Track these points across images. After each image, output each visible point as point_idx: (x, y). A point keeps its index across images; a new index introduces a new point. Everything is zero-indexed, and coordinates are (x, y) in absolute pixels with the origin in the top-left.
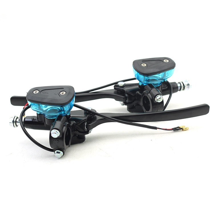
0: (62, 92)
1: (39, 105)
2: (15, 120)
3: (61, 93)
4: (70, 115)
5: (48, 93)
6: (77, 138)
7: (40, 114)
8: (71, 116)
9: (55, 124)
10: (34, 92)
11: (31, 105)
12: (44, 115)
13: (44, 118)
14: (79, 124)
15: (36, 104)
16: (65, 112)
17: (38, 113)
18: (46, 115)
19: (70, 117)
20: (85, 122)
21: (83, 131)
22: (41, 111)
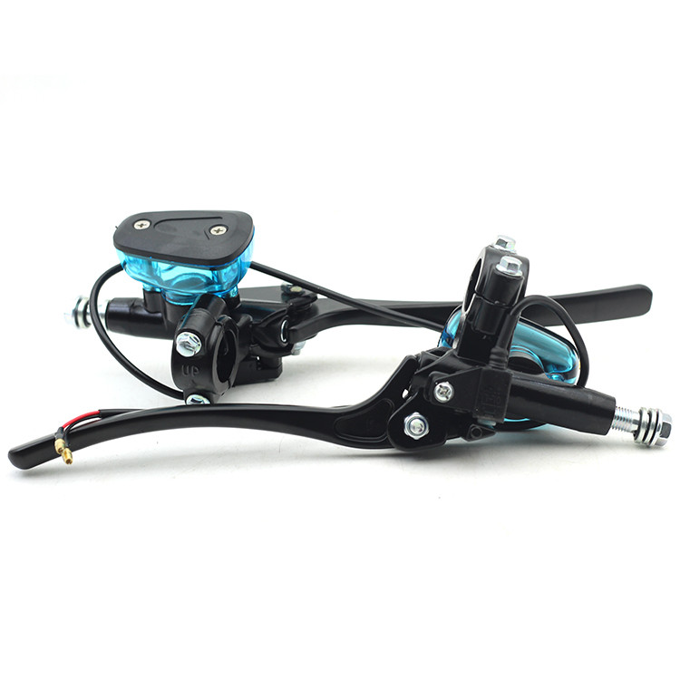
0: (216, 228)
1: (150, 264)
2: (81, 308)
3: (212, 231)
4: (238, 297)
5: (175, 230)
6: (258, 366)
7: (153, 292)
8: (241, 300)
9: (189, 317)
10: (137, 226)
11: (125, 263)
12: (163, 293)
13: (164, 301)
14: (264, 325)
15: (141, 260)
16: (222, 287)
17: (148, 288)
18: (169, 294)
19: (239, 301)
20: (280, 319)
21: (275, 345)
22: (156, 283)
